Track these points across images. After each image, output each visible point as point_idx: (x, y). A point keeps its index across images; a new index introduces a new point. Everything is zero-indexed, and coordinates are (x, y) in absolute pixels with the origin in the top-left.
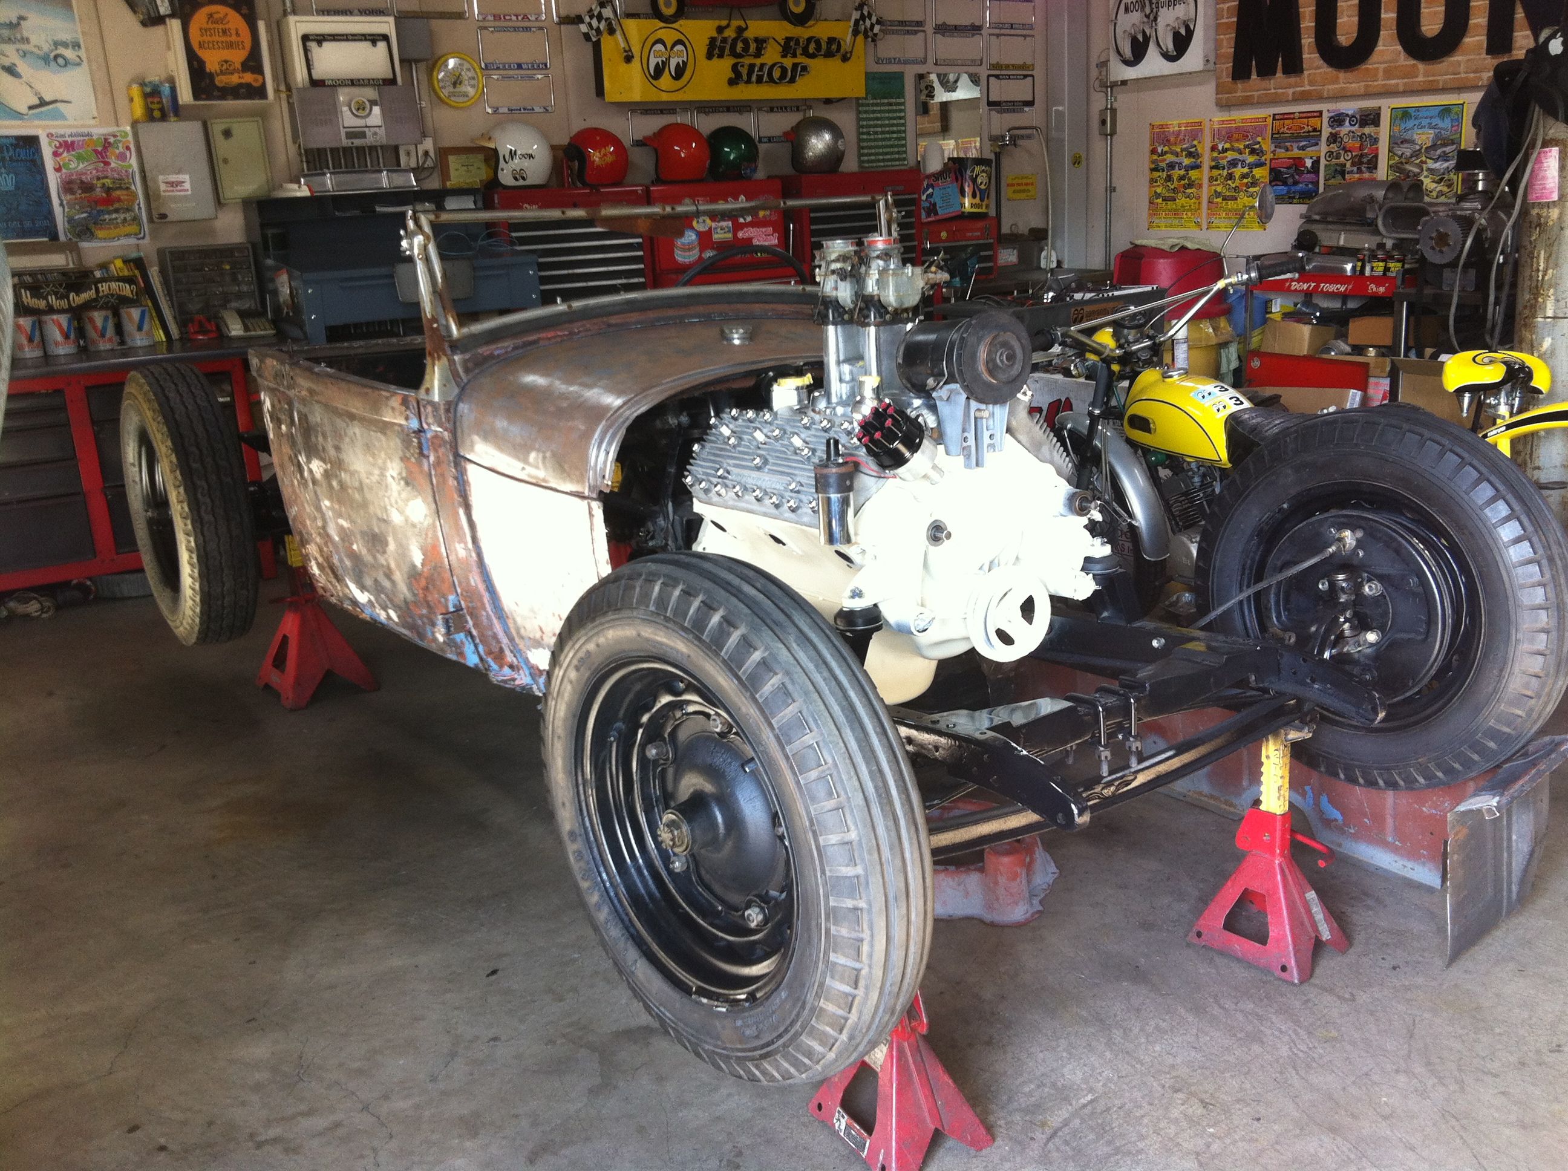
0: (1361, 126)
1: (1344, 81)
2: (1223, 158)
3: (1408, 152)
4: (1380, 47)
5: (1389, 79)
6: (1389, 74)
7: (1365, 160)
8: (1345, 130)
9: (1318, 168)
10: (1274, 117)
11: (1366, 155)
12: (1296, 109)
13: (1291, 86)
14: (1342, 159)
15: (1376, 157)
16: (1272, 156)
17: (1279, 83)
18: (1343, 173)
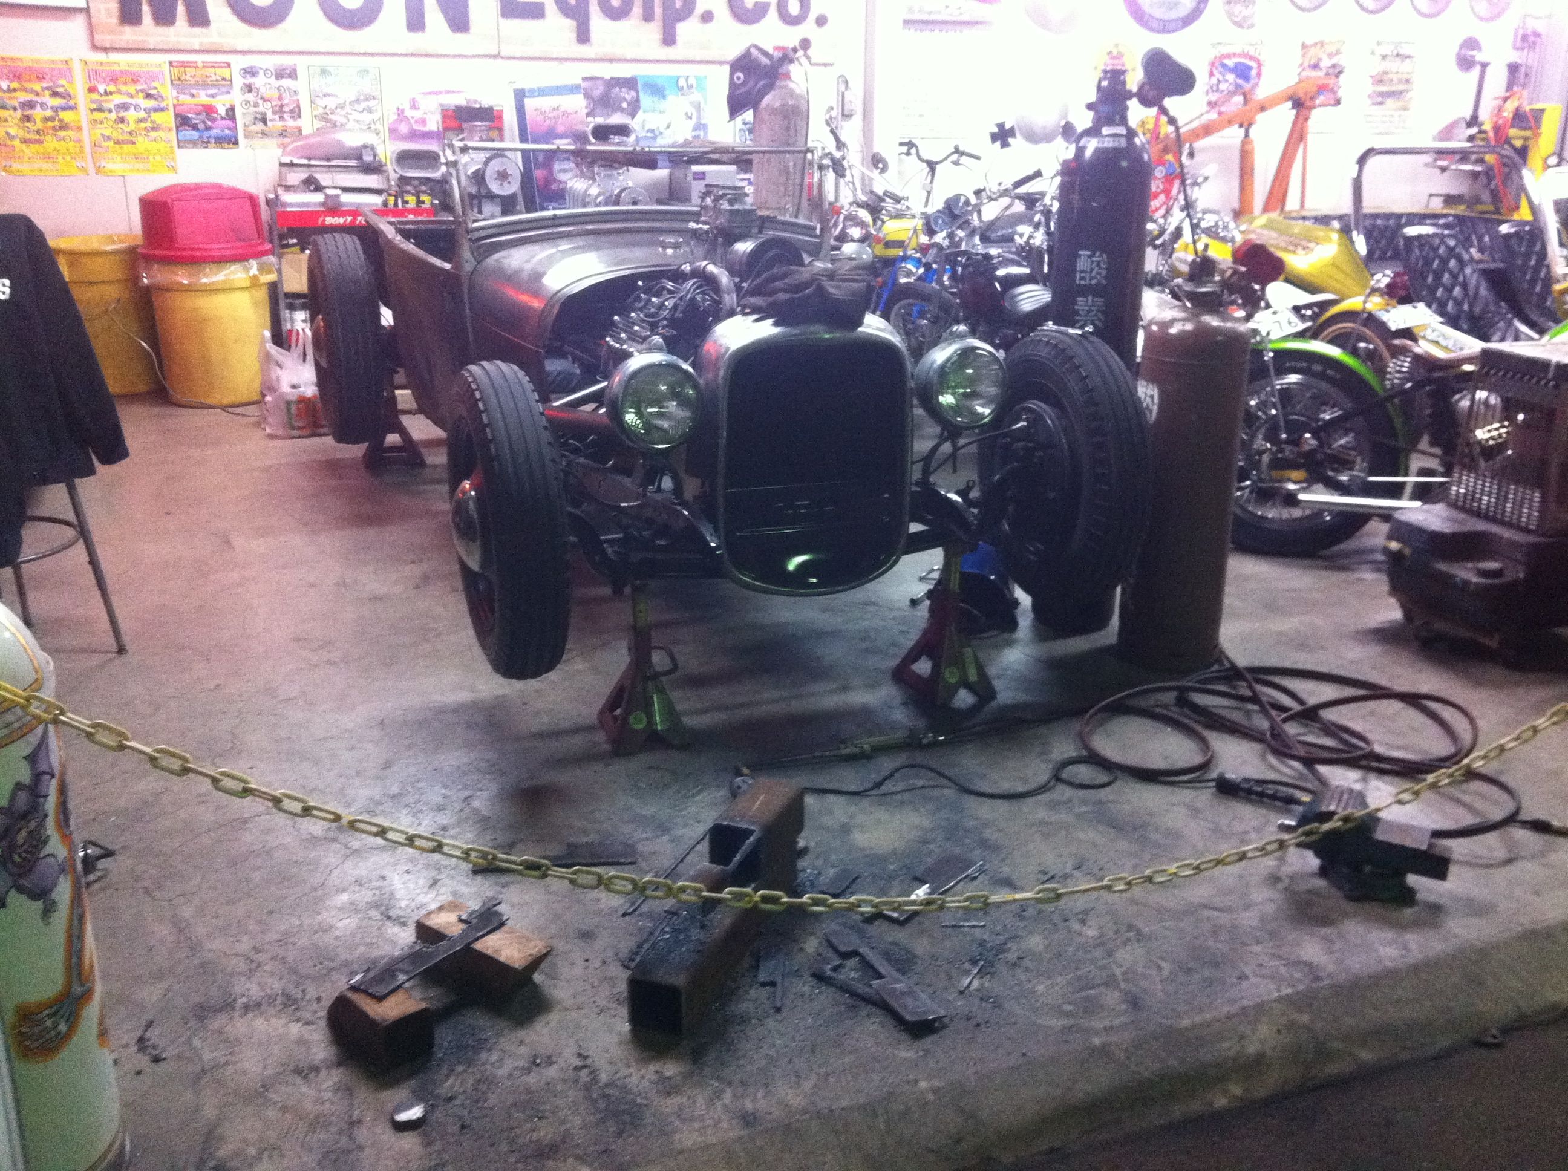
0: (277, 78)
1: (259, 37)
2: (106, 101)
3: (332, 105)
4: (297, 9)
5: (308, 39)
6: (307, 35)
7: (287, 109)
8: (259, 81)
9: (234, 114)
10: (171, 63)
11: (287, 105)
12: (200, 58)
13: (196, 37)
14: (261, 109)
15: (298, 107)
16: (175, 102)
17: (181, 32)
18: (264, 121)
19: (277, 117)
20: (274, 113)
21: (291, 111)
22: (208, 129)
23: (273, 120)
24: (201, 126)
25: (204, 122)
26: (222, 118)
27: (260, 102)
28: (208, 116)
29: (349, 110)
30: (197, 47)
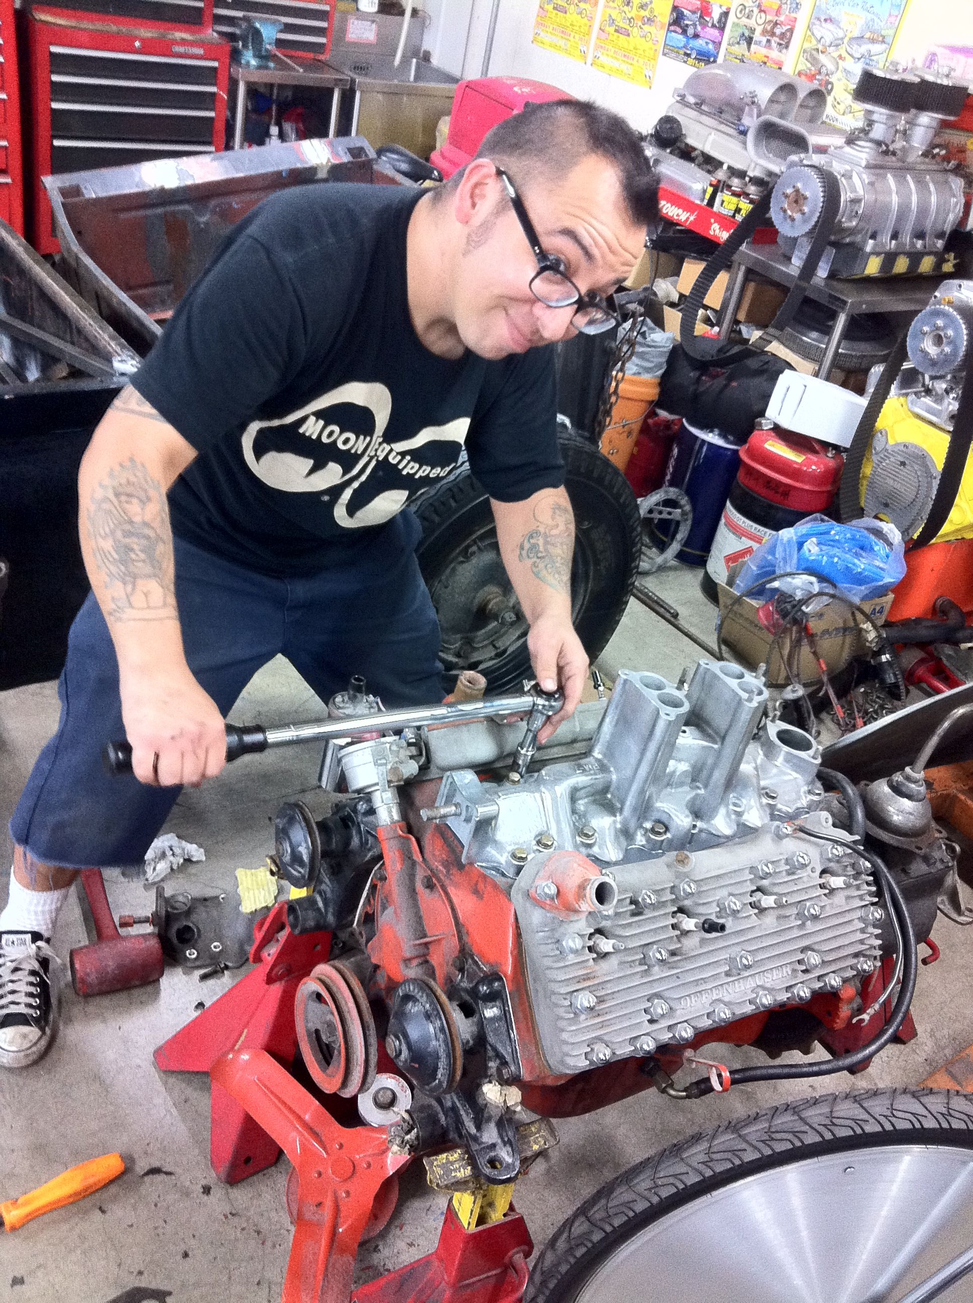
3: (828, 39)
7: (778, 31)
9: (725, 24)
11: (781, 24)
14: (752, 23)
15: (791, 31)
18: (749, 41)
19: (764, 40)
20: (764, 32)
21: (782, 36)
22: (696, 36)
23: (758, 43)
24: (691, 31)
25: (695, 25)
26: (713, 26)
27: (756, 10)
28: (701, 17)
29: (844, 54)
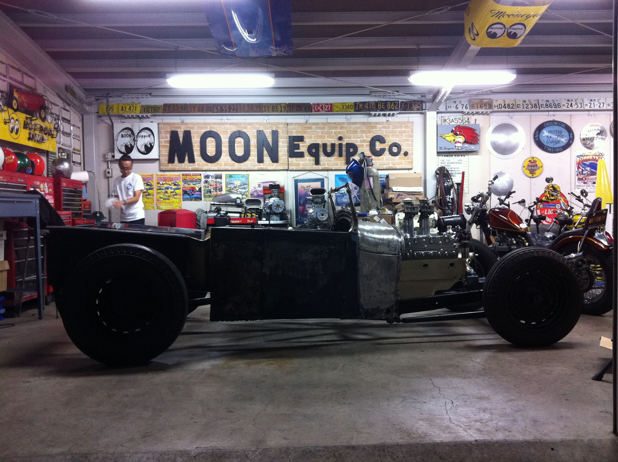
0: (215, 179)
1: (210, 166)
2: (162, 187)
3: (232, 187)
4: (222, 157)
5: (226, 166)
6: (225, 165)
8: (210, 180)
9: (201, 191)
10: (183, 175)
11: (218, 187)
12: (191, 173)
13: (191, 166)
14: (210, 188)
15: (222, 188)
16: (183, 186)
17: (186, 165)
18: (210, 192)
19: (215, 191)
20: (214, 189)
21: (219, 189)
22: (193, 195)
23: (213, 192)
24: (191, 194)
26: (197, 191)
27: (210, 186)
28: (193, 191)
29: (238, 188)
30: (191, 169)
